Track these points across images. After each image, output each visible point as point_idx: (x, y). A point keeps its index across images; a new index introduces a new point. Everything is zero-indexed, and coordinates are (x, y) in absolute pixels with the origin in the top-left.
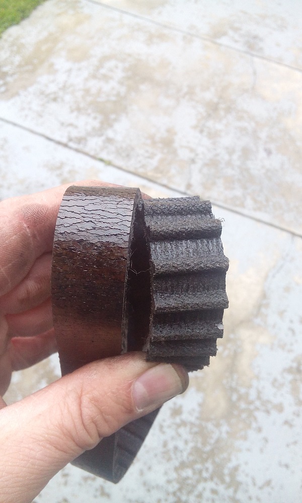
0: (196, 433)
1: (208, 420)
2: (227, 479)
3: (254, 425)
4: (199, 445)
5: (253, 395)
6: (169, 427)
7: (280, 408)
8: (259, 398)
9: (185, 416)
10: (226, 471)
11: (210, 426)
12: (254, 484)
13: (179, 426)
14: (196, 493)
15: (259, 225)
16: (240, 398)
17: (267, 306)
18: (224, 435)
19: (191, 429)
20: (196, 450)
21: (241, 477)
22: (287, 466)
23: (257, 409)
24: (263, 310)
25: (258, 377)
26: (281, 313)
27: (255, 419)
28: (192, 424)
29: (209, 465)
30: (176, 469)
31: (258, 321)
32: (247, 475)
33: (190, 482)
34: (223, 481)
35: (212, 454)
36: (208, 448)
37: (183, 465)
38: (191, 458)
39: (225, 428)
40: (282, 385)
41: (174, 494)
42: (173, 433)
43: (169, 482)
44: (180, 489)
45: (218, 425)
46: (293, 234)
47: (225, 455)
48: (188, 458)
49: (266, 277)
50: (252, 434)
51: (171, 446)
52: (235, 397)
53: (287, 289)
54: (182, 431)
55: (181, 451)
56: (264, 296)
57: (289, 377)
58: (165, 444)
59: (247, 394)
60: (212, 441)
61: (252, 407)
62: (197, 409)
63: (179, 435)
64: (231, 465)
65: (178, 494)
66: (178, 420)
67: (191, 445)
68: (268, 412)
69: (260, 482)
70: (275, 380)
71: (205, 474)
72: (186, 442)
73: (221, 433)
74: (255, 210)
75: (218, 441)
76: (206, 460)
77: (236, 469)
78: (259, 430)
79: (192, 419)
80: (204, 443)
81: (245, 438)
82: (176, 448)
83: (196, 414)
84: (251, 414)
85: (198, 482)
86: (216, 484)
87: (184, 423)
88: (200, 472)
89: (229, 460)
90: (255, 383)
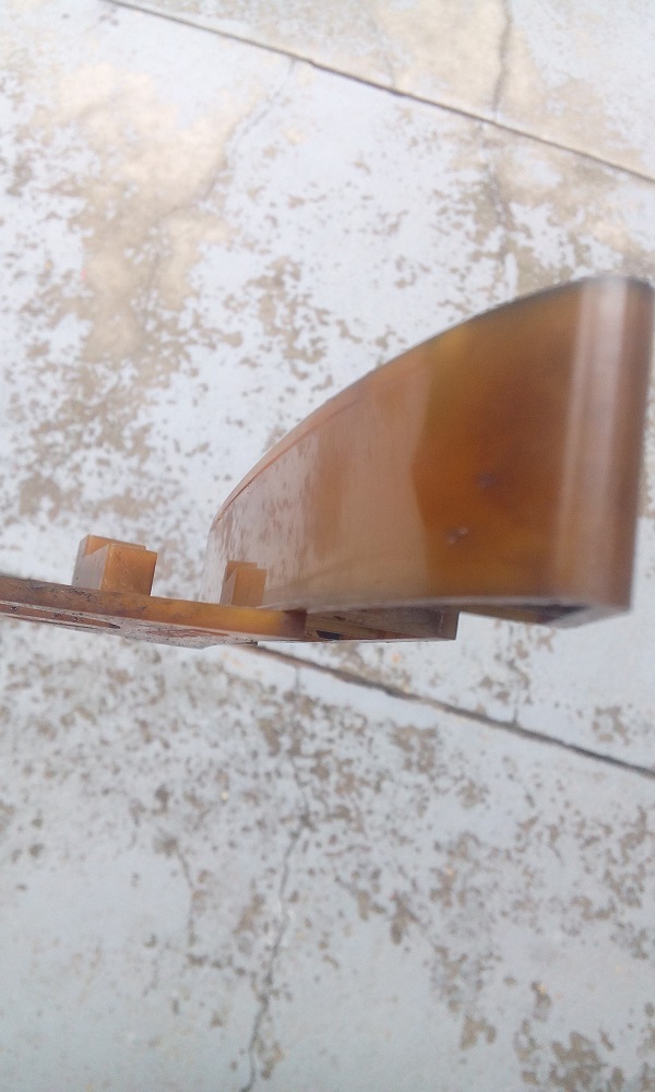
0: (74, 380)
1: (98, 360)
2: (129, 444)
3: (184, 365)
4: (79, 397)
5: (186, 321)
6: (24, 373)
7: (236, 340)
8: (196, 324)
9: (53, 357)
10: (127, 433)
11: (101, 369)
12: (178, 449)
13: (41, 371)
14: (69, 464)
15: (227, 43)
16: (161, 326)
17: (228, 181)
18: (127, 382)
19: (64, 375)
20: (73, 404)
21: (153, 441)
22: (240, 424)
23: (192, 342)
24: (219, 188)
25: (197, 295)
26: (254, 193)
27: (188, 357)
28: (67, 368)
29: (97, 426)
30: (34, 433)
31: (208, 205)
32: (165, 438)
33: (59, 449)
34: (119, 446)
35: (102, 409)
36: (95, 401)
37: (47, 427)
38: (62, 417)
39: (128, 372)
40: (244, 305)
41: (29, 467)
42: (31, 382)
43: (20, 451)
44: (40, 462)
45: (115, 367)
46: (294, 58)
47: (127, 410)
48: (56, 416)
49: (231, 133)
50: (179, 380)
51: (25, 400)
52: (151, 325)
53: (271, 153)
54: (47, 378)
55: (45, 407)
56: (224, 164)
57: (259, 293)
58: (15, 398)
59: (175, 321)
60: (104, 391)
61: (182, 340)
62: (78, 344)
63: (43, 385)
64: (136, 425)
65: (37, 467)
66: (40, 362)
67: (63, 397)
68: (212, 347)
69: (187, 447)
70: (231, 298)
71: (86, 438)
72: (55, 394)
73: (120, 378)
74: (220, 16)
75: (114, 390)
76: (92, 418)
77: (146, 430)
78: (195, 373)
79: (70, 360)
80: (89, 394)
81: (166, 386)
82: (35, 404)
83: (76, 353)
84: (179, 349)
85: (74, 449)
86: (108, 451)
87: (51, 367)
88: (79, 435)
89: (135, 417)
90: (191, 303)
